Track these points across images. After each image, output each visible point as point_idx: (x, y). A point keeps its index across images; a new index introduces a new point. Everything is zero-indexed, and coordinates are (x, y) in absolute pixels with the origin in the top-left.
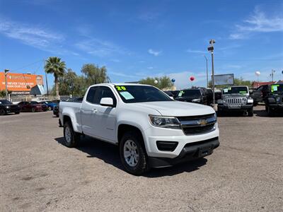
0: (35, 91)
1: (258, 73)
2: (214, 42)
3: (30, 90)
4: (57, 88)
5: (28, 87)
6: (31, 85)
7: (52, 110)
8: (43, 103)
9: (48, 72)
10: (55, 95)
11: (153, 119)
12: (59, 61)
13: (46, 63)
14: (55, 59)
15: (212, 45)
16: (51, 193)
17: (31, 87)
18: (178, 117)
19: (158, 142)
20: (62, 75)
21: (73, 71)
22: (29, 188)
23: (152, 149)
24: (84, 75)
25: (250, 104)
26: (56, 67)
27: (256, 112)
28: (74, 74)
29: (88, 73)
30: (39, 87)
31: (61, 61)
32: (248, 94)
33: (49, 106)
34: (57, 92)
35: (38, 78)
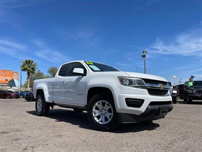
0: (12, 83)
1: (175, 76)
2: (146, 52)
3: (7, 82)
4: (29, 82)
5: (6, 80)
6: (9, 79)
7: (23, 98)
8: (16, 92)
9: (23, 70)
10: (27, 87)
11: (122, 80)
12: (32, 62)
13: (22, 64)
14: (30, 61)
15: (145, 54)
16: (27, 142)
17: (9, 80)
18: (143, 79)
19: (127, 99)
20: (33, 73)
21: (41, 72)
22: (5, 138)
23: (121, 106)
24: (49, 74)
25: (174, 94)
26: (29, 67)
27: (178, 102)
28: (42, 74)
29: (52, 73)
30: (15, 80)
31: (33, 63)
32: (172, 88)
33: (21, 95)
34: (29, 85)
35: (15, 74)
